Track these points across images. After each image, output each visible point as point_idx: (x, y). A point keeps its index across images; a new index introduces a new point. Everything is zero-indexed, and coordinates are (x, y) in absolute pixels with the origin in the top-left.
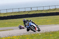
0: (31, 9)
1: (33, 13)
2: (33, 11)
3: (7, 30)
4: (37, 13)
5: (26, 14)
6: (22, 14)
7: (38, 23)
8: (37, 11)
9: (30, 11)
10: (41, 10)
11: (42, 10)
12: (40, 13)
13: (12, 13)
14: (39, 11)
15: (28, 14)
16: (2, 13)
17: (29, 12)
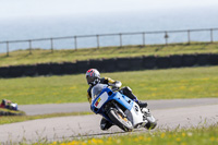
0: (166, 37)
1: (172, 53)
2: (173, 45)
3: (75, 114)
4: (189, 52)
5: (147, 54)
6: (133, 55)
7: (192, 89)
8: (188, 44)
9: (163, 46)
10: (202, 44)
11: (207, 44)
12: (200, 52)
13: (95, 50)
14: (197, 44)
15: (156, 54)
16: (57, 51)
17: (157, 50)
